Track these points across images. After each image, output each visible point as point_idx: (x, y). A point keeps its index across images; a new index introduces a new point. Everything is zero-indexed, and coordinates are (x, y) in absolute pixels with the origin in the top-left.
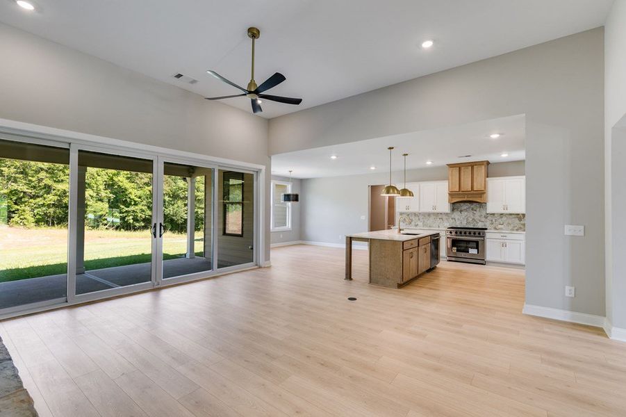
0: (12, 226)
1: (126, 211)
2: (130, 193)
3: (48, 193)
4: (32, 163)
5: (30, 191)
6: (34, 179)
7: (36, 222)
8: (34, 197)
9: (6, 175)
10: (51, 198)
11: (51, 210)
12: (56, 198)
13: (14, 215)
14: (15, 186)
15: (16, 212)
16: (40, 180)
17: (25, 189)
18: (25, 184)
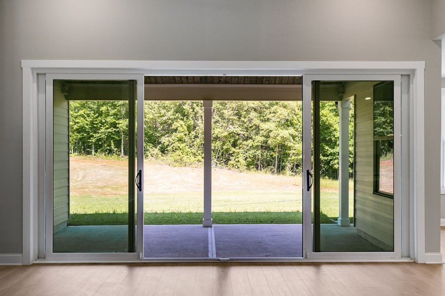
0: (229, 169)
1: (331, 154)
2: (335, 130)
3: (257, 134)
4: (245, 102)
5: (242, 133)
6: (246, 120)
7: (248, 166)
8: (247, 139)
9: (227, 117)
10: (259, 139)
11: (259, 152)
12: (263, 139)
13: (231, 158)
14: (232, 129)
15: (233, 155)
16: (250, 121)
17: (238, 130)
18: (240, 126)
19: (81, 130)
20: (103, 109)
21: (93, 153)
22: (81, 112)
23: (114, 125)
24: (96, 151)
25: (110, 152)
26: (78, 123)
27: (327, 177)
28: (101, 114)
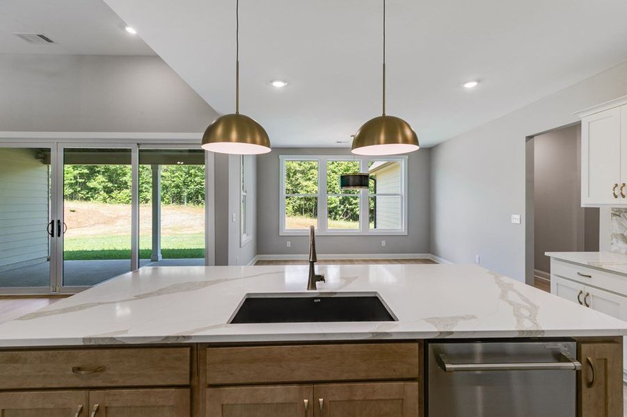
19: (177, 186)
20: (192, 171)
21: (186, 203)
22: (177, 174)
23: (200, 183)
24: (188, 202)
25: (199, 202)
26: (174, 181)
27: (351, 220)
28: (191, 175)
